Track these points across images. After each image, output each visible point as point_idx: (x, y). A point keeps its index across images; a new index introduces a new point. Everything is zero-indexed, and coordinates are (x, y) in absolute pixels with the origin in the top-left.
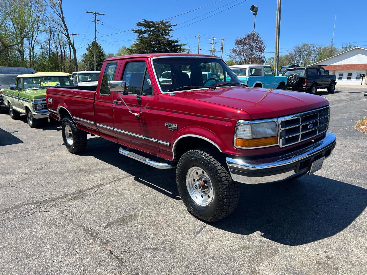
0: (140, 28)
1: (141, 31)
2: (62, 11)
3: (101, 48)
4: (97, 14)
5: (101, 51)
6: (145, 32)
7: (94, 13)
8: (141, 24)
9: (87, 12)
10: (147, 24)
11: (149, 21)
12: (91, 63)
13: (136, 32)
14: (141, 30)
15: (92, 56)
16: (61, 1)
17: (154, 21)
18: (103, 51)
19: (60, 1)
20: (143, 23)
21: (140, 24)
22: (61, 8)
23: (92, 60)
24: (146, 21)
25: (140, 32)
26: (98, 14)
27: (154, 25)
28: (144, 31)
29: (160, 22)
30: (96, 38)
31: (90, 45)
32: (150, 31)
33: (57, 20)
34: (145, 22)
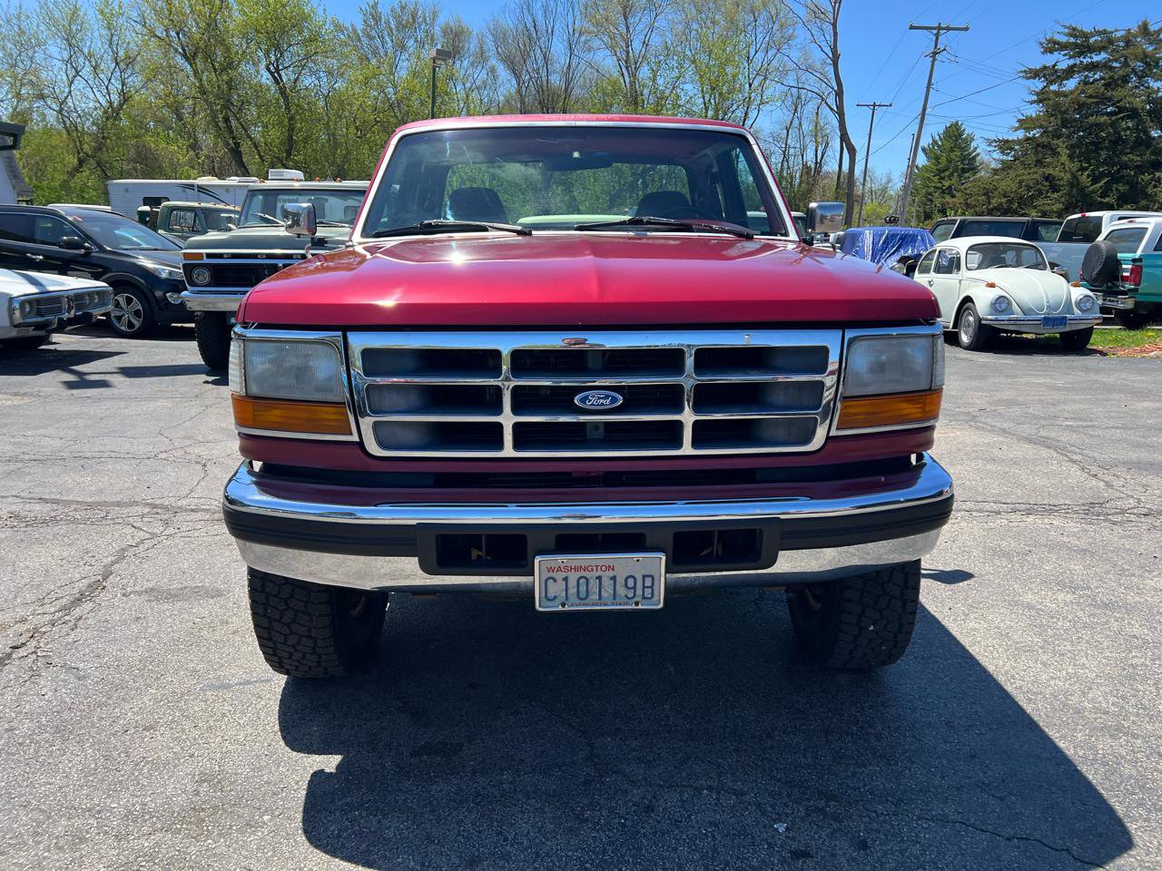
0: (1049, 60)
1: (1056, 71)
2: (835, 34)
3: (973, 144)
4: (944, 29)
5: (969, 155)
6: (1070, 72)
7: (934, 28)
8: (1055, 43)
9: (912, 28)
10: (1081, 44)
11: (1088, 29)
12: (930, 194)
13: (1034, 74)
14: (1055, 65)
15: (937, 172)
16: (840, 3)
17: (1109, 29)
18: (978, 154)
19: (835, 3)
20: (1063, 39)
21: (1052, 46)
22: (834, 25)
23: (933, 185)
24: (1074, 32)
25: (1051, 74)
26: (948, 29)
27: (1108, 42)
28: (1064, 71)
29: (1134, 29)
30: (924, 109)
31: (937, 138)
32: (1093, 67)
33: (818, 65)
34: (1070, 35)
